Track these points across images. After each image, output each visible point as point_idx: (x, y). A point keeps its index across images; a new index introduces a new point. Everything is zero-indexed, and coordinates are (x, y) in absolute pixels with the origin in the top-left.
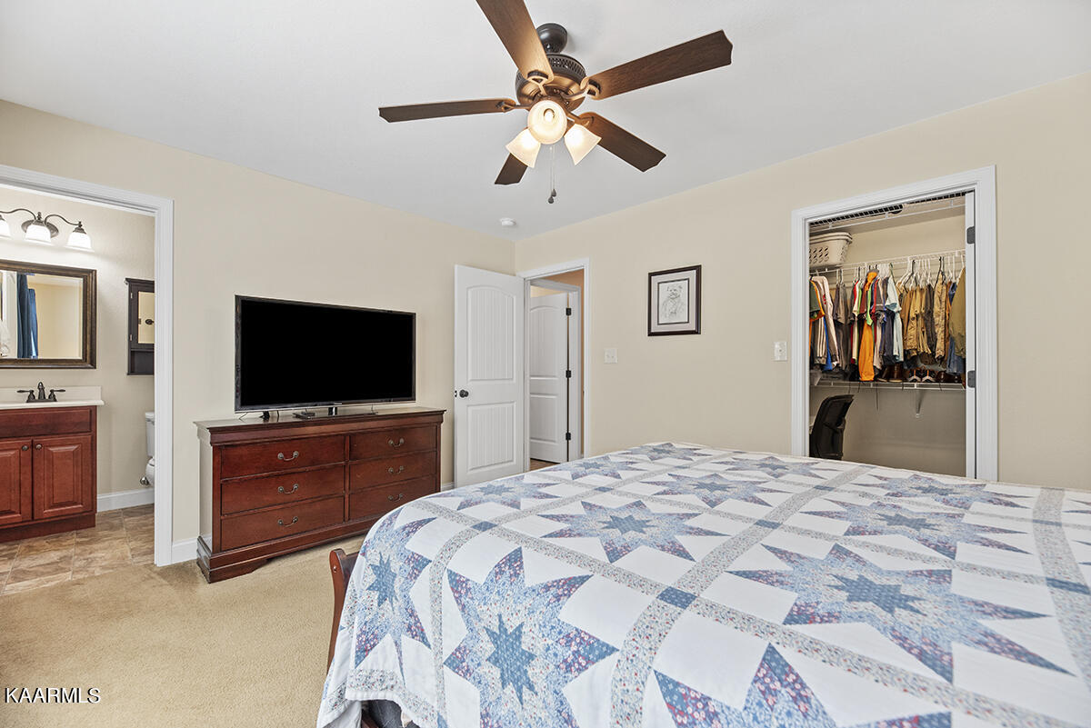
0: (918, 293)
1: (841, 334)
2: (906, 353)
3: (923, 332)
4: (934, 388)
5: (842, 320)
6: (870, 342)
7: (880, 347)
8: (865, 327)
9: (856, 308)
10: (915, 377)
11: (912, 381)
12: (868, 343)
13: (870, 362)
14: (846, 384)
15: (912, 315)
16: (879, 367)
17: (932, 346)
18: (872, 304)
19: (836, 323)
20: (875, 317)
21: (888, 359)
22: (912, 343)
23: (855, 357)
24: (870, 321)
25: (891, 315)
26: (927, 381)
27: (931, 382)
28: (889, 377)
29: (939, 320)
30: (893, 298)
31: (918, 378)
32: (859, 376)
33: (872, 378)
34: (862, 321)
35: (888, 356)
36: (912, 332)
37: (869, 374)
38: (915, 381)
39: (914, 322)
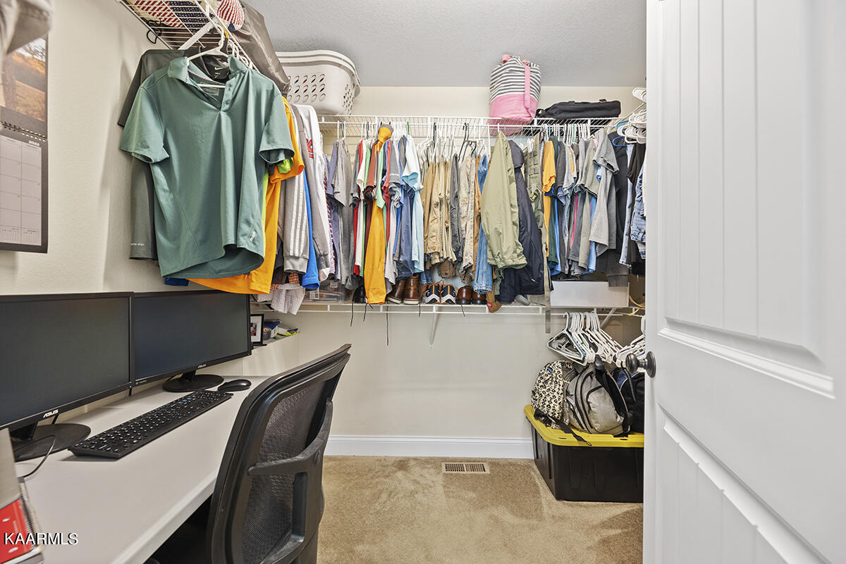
0: (442, 168)
1: (341, 223)
2: (428, 257)
3: (447, 228)
4: (456, 311)
5: (341, 198)
6: (381, 240)
7: (396, 244)
8: (375, 210)
9: (362, 176)
10: (434, 296)
11: (430, 302)
12: (377, 237)
13: (382, 273)
14: (346, 308)
15: (436, 199)
16: (392, 280)
17: (458, 250)
18: (384, 174)
19: (333, 203)
20: (388, 193)
21: (404, 266)
22: (435, 244)
23: (359, 262)
24: (380, 202)
25: (410, 193)
26: (449, 301)
27: (453, 303)
28: (404, 296)
29: (467, 211)
30: (414, 166)
31: (437, 298)
32: (364, 296)
33: (382, 298)
34: (370, 201)
35: (406, 261)
36: (435, 226)
37: (379, 293)
38: (434, 301)
39: (437, 210)
